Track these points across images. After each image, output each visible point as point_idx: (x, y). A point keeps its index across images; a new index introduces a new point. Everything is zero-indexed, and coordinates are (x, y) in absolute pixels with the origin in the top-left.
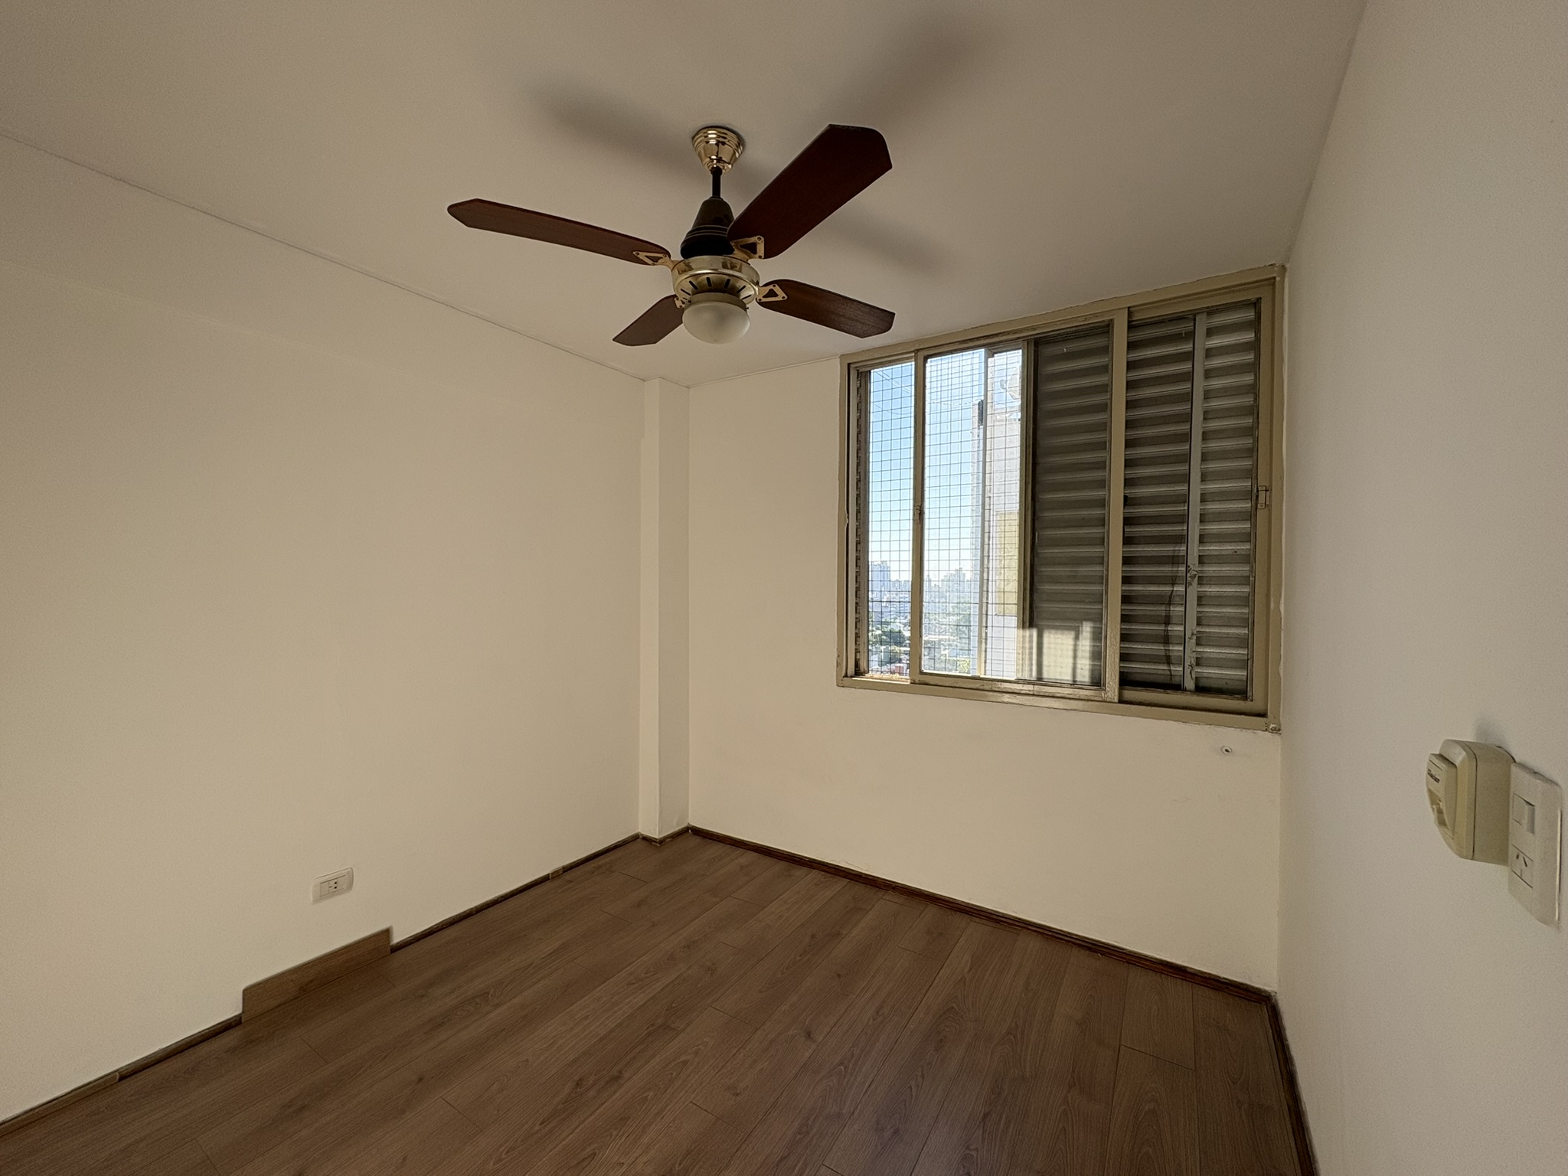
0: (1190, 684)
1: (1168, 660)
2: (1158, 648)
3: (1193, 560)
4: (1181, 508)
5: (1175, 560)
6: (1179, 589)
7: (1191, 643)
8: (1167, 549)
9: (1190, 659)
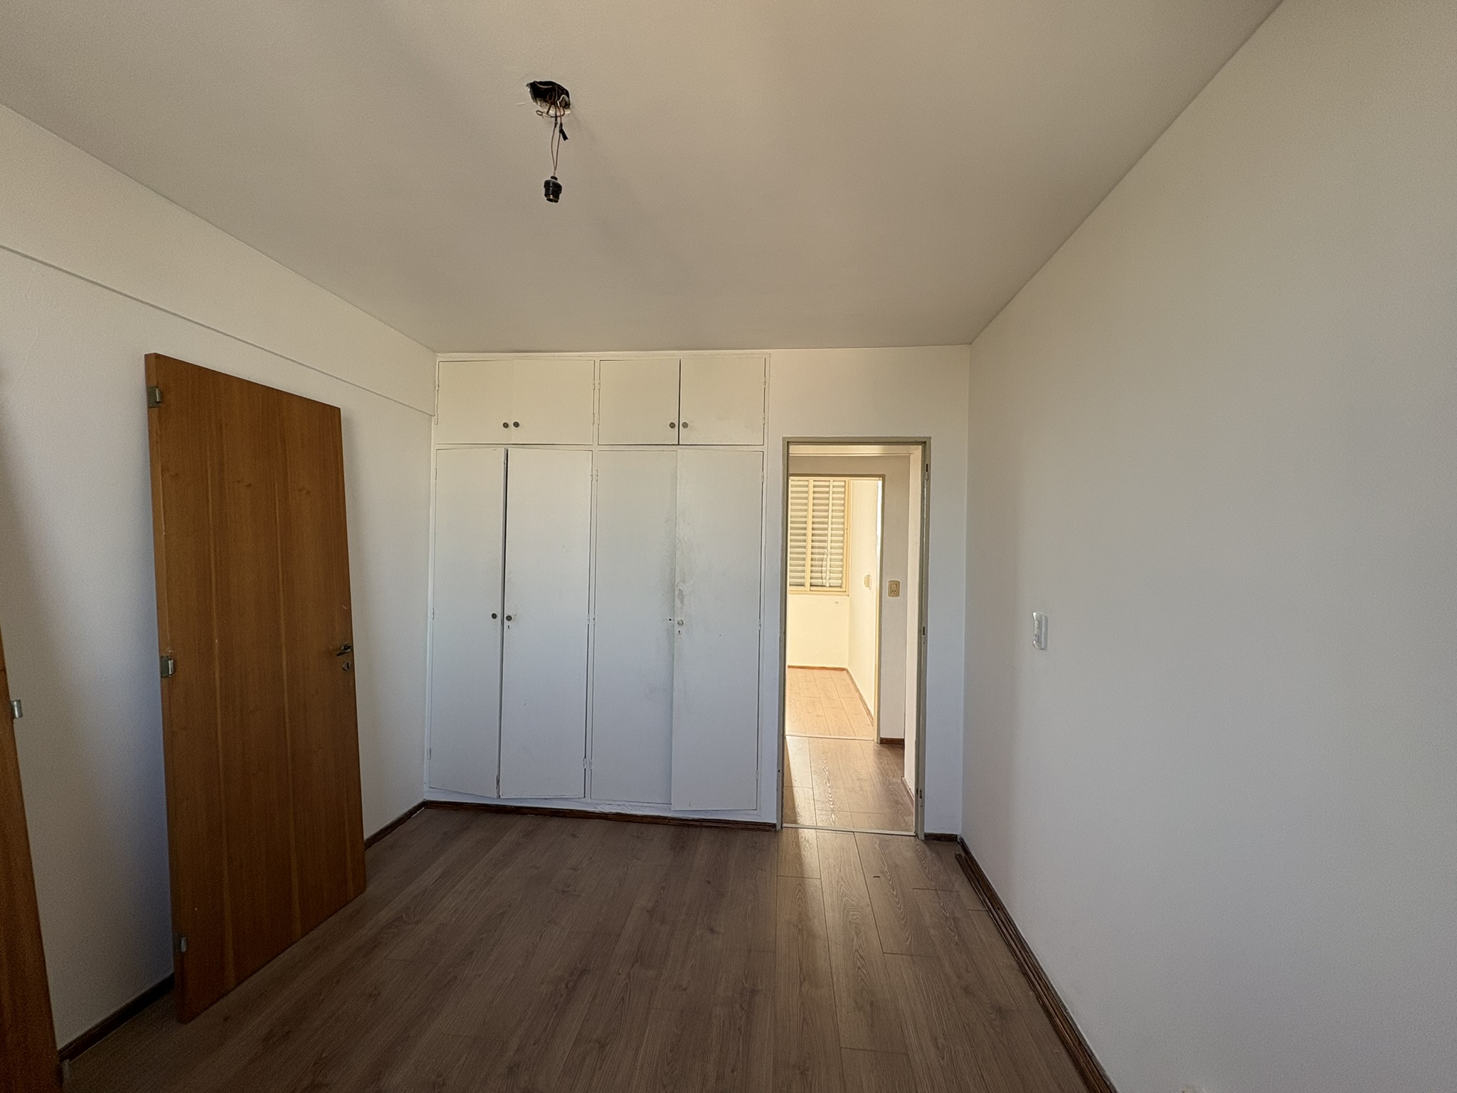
0: (828, 585)
1: (822, 578)
2: (819, 575)
3: (829, 548)
4: (826, 532)
5: (823, 548)
6: (825, 556)
7: (828, 572)
8: (821, 544)
9: (828, 578)
